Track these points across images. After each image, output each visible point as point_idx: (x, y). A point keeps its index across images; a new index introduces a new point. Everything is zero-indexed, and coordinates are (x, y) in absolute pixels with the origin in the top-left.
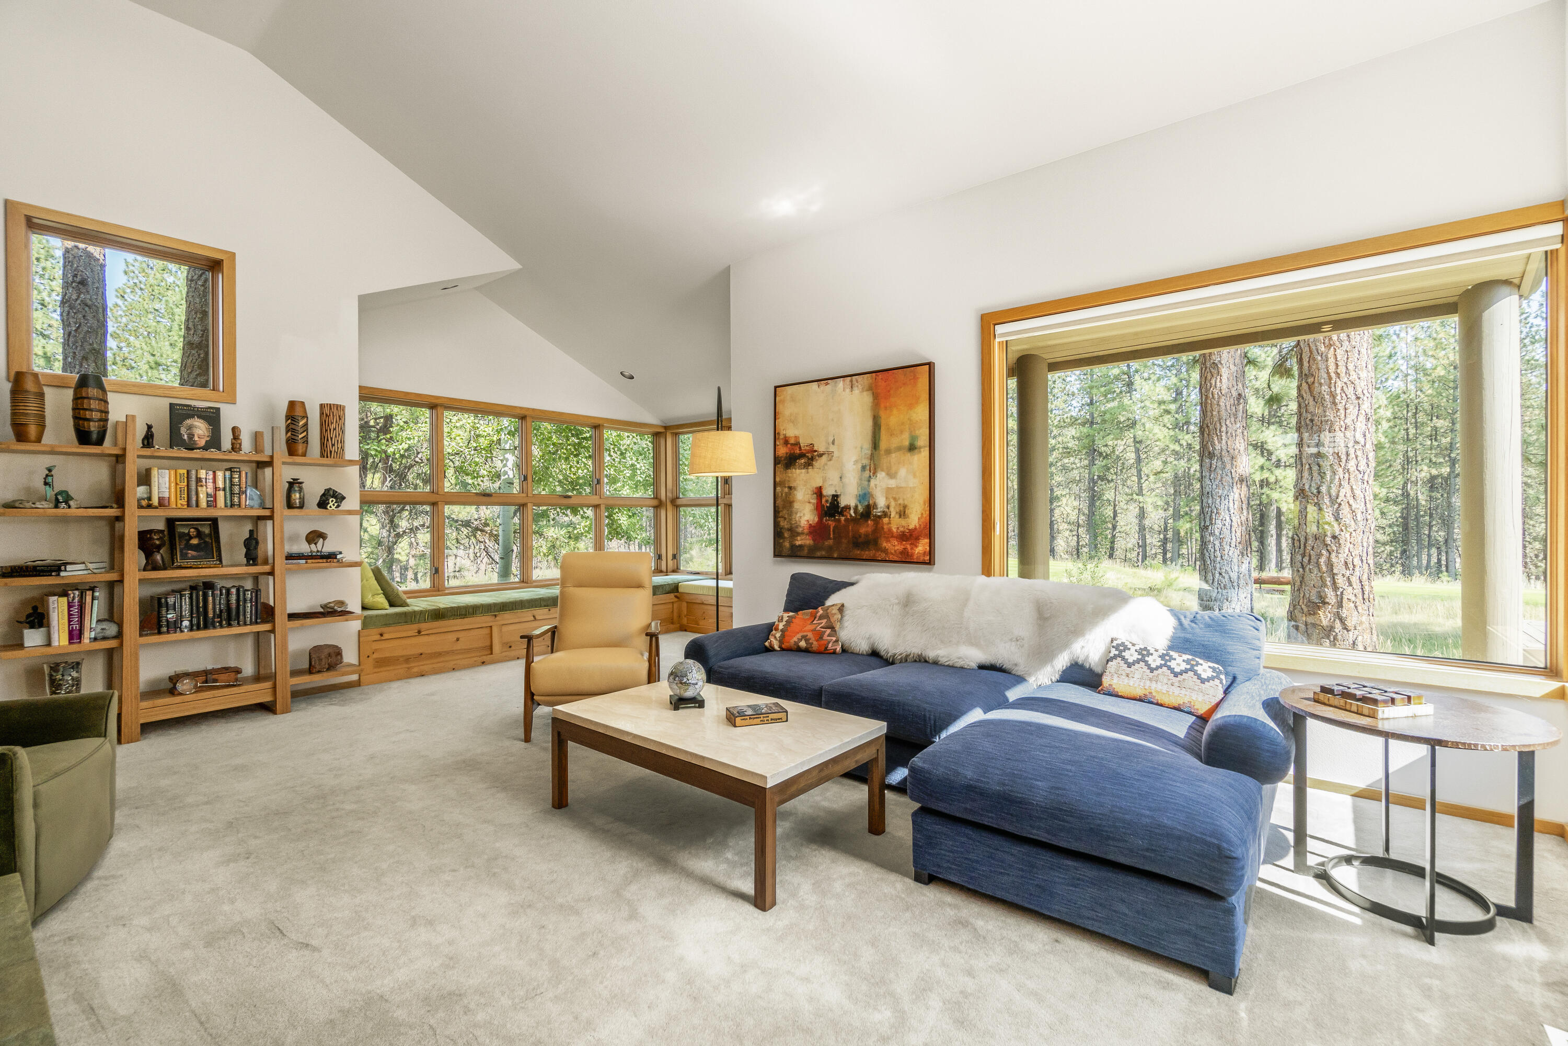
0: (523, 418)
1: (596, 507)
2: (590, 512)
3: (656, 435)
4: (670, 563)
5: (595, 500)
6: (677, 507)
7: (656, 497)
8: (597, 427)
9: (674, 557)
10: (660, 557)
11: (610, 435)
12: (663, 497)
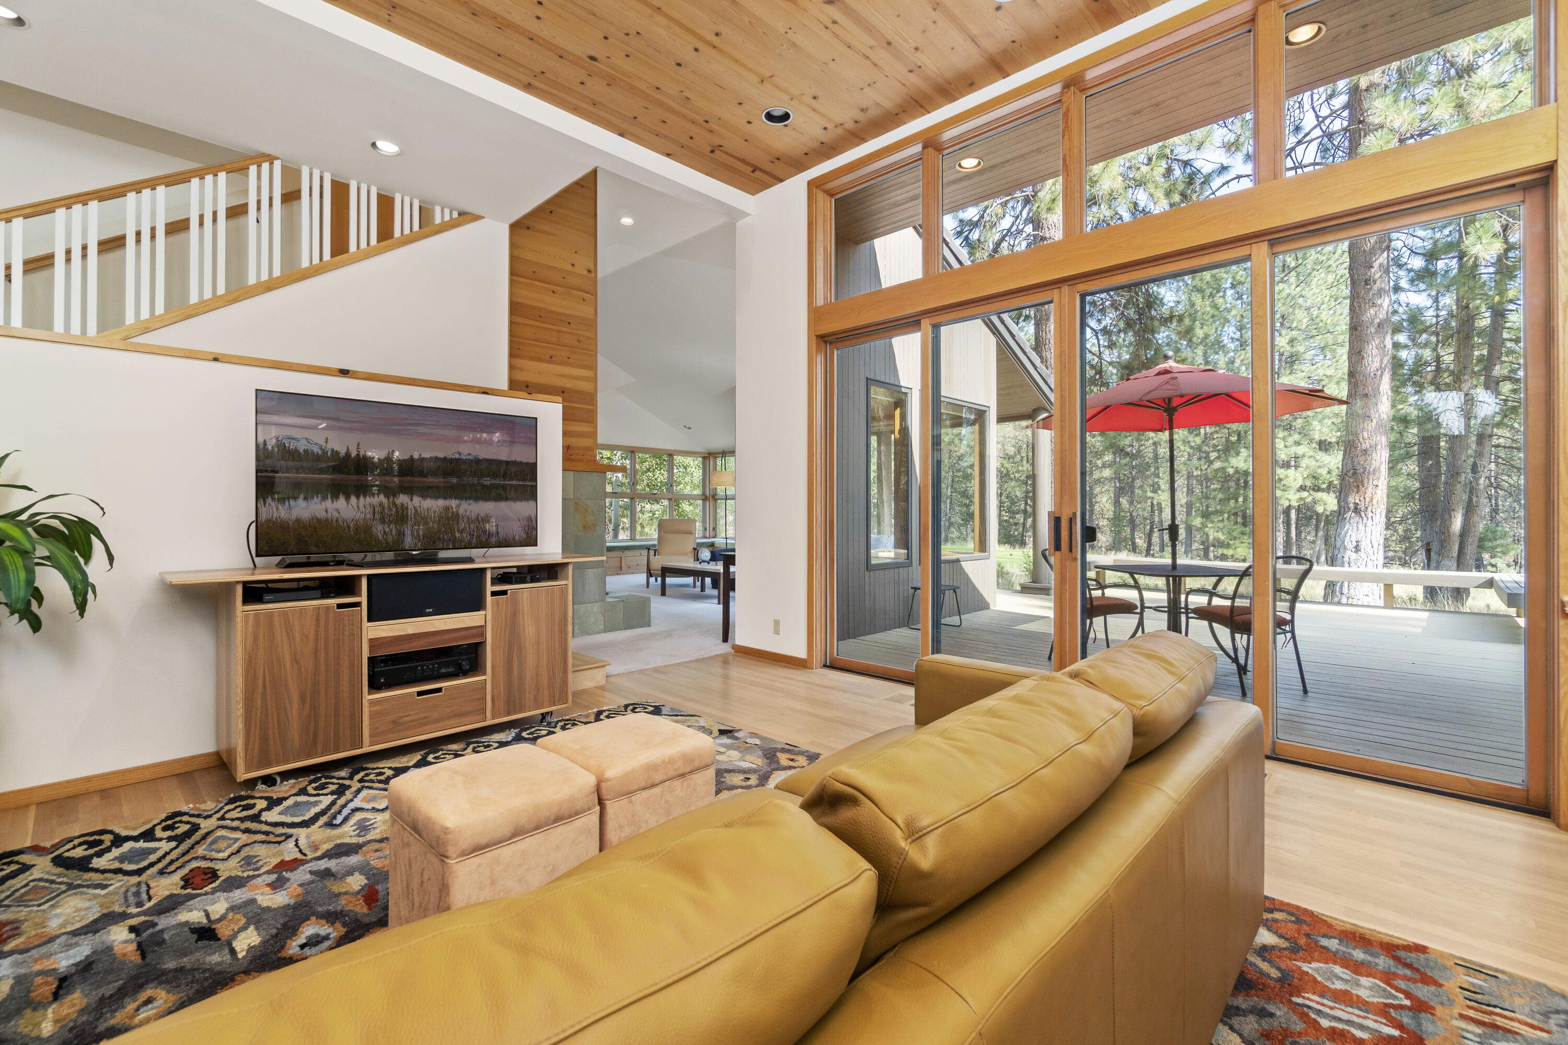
0: (632, 452)
1: (670, 500)
2: (666, 503)
3: (704, 458)
4: (712, 533)
5: (670, 496)
6: (716, 500)
7: (704, 494)
8: (671, 455)
9: (714, 529)
10: (706, 529)
11: (678, 459)
12: (708, 494)
